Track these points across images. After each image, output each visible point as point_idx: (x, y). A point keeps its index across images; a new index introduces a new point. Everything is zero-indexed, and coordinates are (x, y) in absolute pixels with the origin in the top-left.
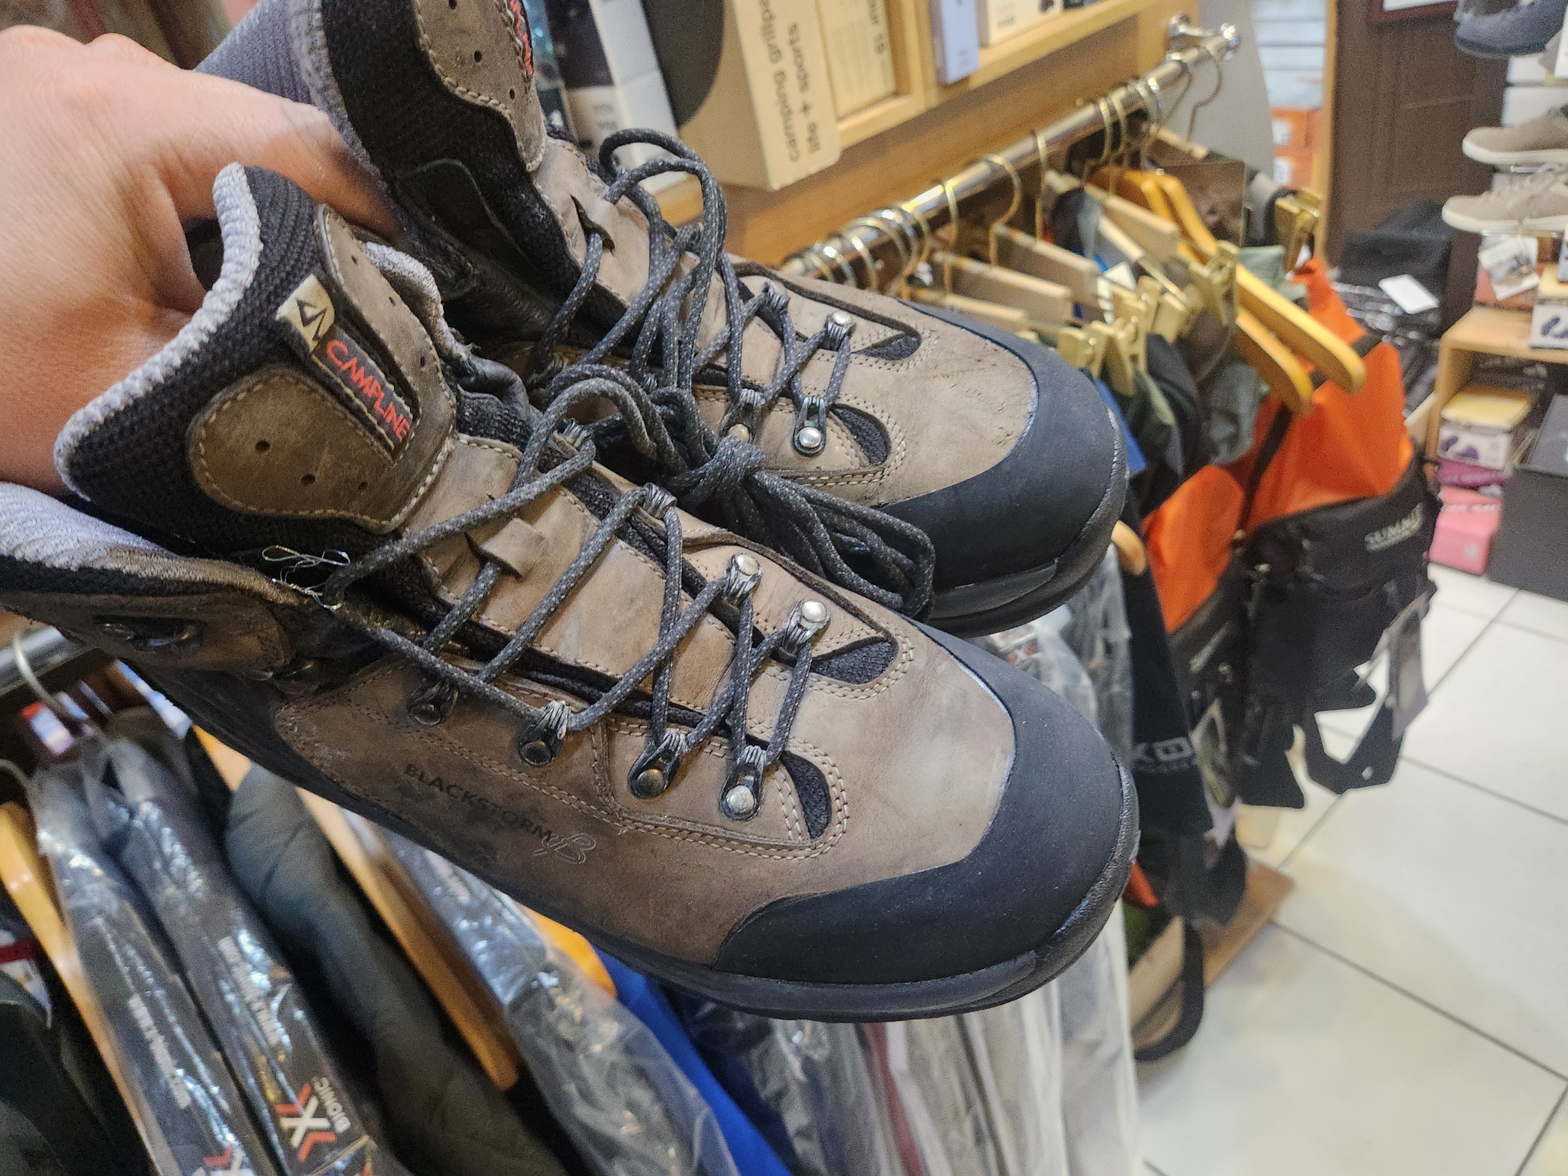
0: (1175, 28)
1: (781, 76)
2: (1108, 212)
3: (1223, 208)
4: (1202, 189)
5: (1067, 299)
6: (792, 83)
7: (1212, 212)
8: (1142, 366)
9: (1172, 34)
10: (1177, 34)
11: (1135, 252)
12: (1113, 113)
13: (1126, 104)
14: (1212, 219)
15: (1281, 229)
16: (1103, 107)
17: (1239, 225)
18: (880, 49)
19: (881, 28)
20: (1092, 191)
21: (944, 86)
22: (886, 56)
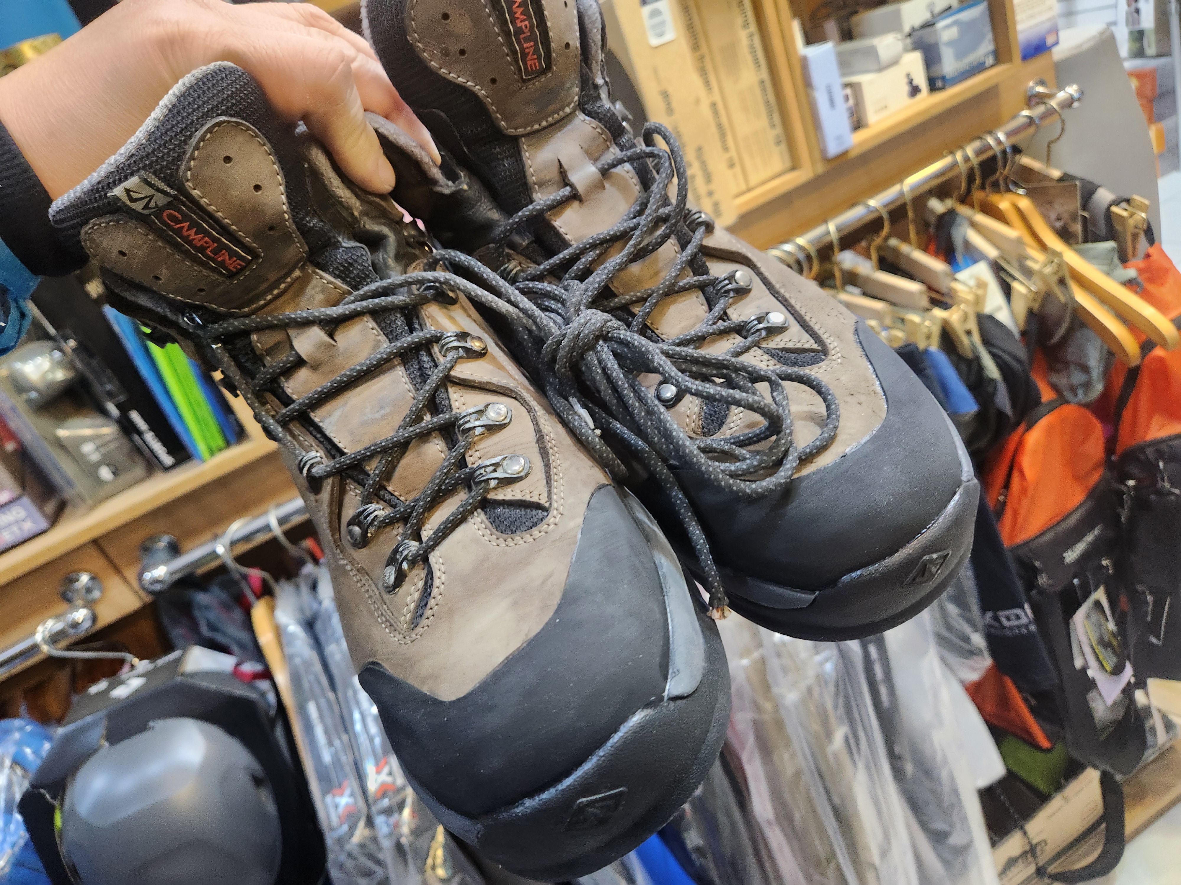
0: (1033, 88)
2: (974, 225)
3: (1066, 216)
4: (1050, 203)
5: (921, 293)
7: (1059, 219)
8: (976, 338)
9: (1029, 93)
10: (1034, 93)
11: (992, 253)
12: (967, 159)
13: (979, 153)
14: (1058, 225)
15: (1118, 227)
16: (959, 156)
17: (1078, 228)
18: (778, 143)
19: (779, 130)
20: (963, 210)
21: (828, 160)
22: (783, 146)
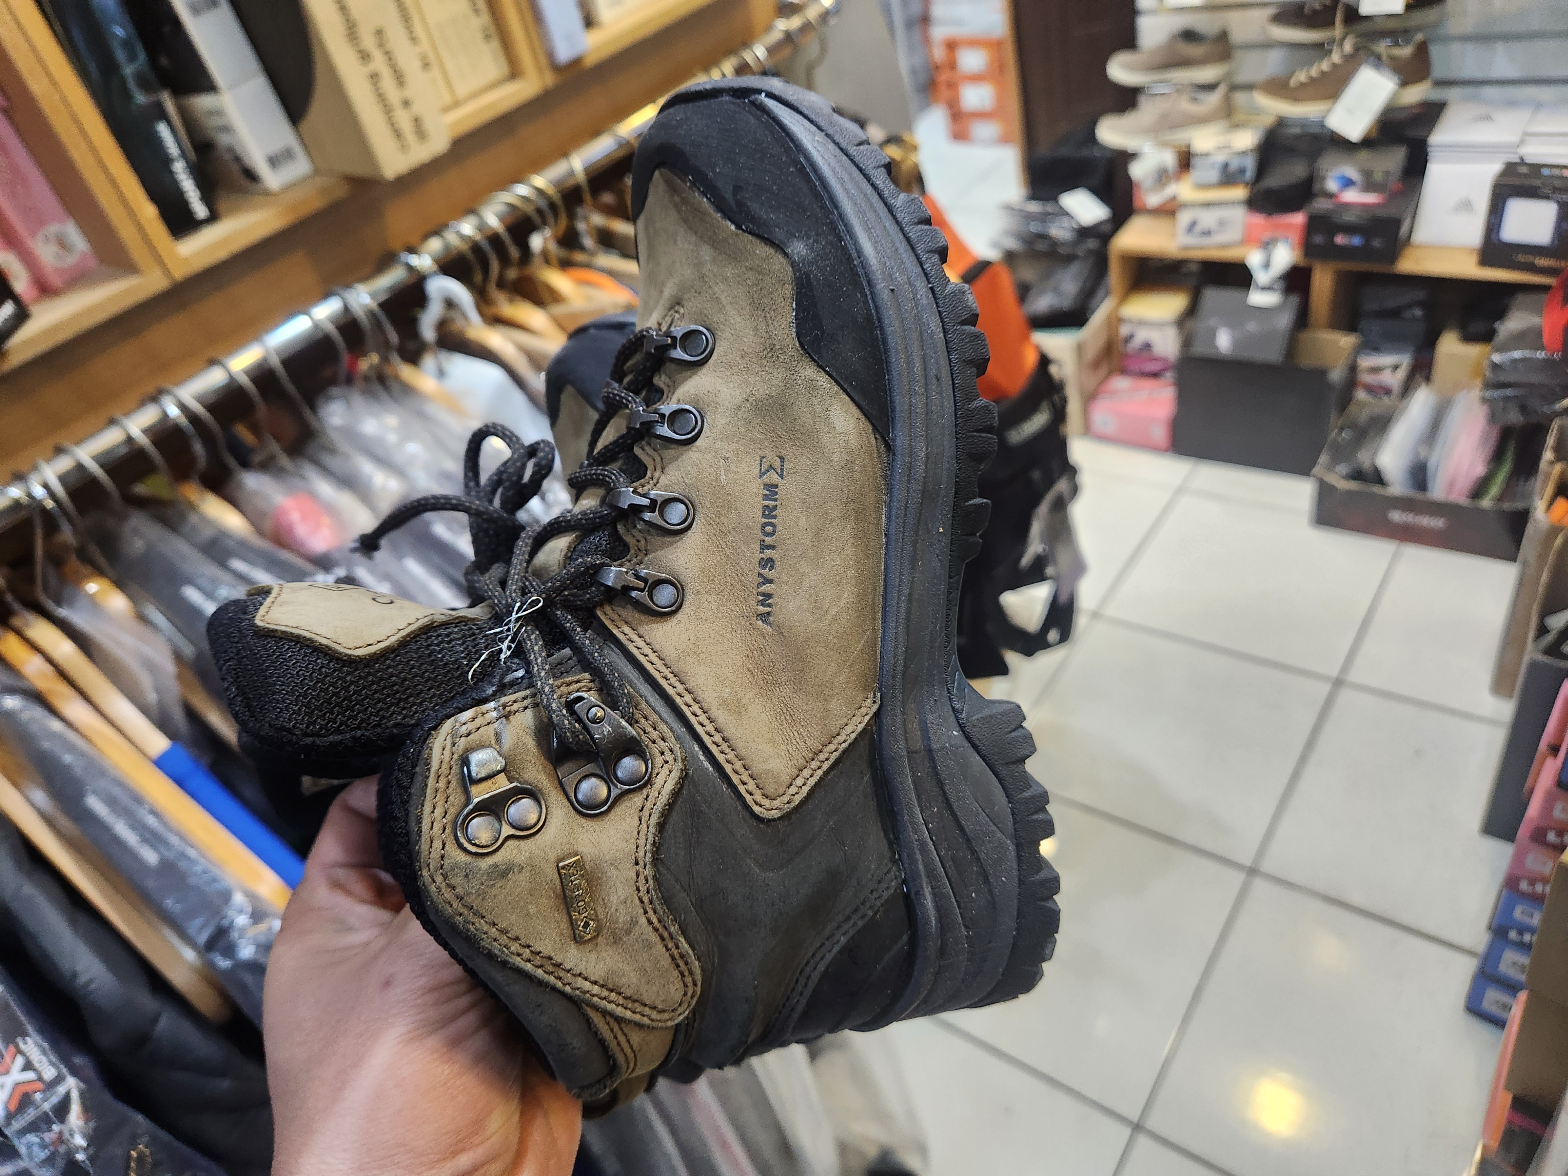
1: (374, 77)
6: (388, 83)
18: (487, 37)
19: (485, 18)
21: (557, 68)
22: (495, 44)
